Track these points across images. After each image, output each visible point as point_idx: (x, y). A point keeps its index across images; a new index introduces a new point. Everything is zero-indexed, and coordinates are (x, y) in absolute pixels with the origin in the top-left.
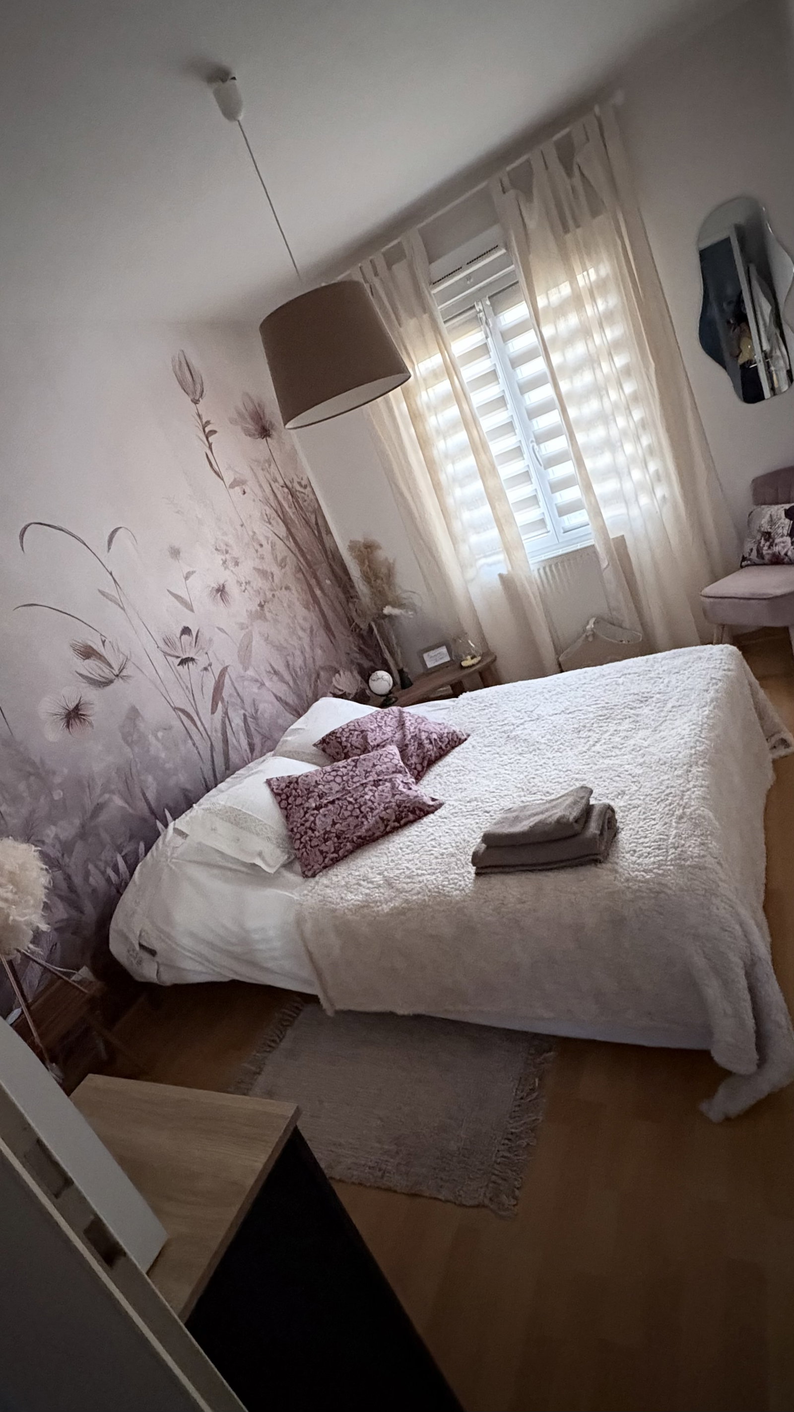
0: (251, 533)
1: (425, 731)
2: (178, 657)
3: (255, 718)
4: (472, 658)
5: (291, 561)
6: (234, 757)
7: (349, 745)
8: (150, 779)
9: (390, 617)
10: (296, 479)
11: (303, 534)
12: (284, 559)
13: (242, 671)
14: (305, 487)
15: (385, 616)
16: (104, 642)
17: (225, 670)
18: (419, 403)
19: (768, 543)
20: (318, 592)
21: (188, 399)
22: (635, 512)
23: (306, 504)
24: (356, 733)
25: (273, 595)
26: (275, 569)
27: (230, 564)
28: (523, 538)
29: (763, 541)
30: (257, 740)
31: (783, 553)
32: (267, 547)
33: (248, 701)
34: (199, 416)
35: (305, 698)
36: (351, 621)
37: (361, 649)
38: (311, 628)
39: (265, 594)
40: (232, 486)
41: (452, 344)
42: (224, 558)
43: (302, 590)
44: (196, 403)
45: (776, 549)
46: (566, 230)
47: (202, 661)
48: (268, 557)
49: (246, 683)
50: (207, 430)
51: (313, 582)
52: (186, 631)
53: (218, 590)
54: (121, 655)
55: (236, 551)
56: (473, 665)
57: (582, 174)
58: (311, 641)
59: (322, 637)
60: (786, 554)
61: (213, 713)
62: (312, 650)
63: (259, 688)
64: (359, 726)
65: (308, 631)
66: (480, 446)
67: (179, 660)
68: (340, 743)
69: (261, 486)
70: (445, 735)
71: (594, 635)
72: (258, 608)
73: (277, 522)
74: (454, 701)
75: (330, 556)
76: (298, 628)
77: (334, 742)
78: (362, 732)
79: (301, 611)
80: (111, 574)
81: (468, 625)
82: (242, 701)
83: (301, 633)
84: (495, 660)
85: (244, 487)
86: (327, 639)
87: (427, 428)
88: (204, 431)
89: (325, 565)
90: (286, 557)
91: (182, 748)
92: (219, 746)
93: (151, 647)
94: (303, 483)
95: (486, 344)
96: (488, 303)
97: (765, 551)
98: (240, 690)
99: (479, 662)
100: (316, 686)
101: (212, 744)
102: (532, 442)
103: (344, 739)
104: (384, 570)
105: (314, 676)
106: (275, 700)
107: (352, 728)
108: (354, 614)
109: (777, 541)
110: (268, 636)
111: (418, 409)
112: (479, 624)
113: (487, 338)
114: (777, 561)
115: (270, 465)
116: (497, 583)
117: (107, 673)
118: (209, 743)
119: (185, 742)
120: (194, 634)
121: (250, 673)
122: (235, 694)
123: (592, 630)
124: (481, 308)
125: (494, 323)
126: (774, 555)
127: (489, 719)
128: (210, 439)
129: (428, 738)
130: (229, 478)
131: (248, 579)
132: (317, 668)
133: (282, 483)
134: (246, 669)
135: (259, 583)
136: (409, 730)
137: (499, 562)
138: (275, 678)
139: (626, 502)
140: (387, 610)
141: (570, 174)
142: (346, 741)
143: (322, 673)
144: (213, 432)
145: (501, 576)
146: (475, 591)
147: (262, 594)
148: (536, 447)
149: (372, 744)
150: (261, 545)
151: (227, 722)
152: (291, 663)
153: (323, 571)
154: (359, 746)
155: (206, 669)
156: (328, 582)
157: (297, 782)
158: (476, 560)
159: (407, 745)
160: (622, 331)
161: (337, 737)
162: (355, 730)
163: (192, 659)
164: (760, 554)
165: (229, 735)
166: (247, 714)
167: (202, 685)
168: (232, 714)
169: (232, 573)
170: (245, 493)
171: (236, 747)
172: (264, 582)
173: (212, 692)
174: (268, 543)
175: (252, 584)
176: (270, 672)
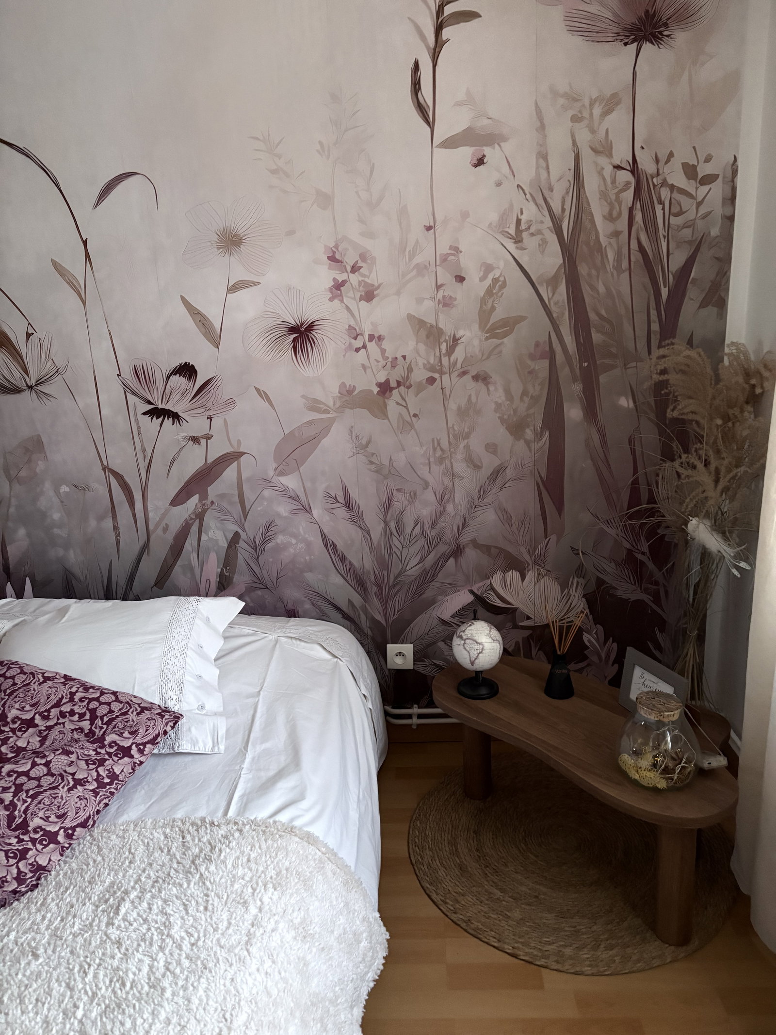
0: (445, 250)
2: (149, 403)
6: (182, 575)
12: (508, 325)
13: (271, 473)
16: (29, 335)
17: (235, 455)
20: (574, 413)
27: (351, 293)
32: (476, 285)
33: (257, 519)
38: (497, 473)
39: (410, 369)
40: (450, 143)
42: (341, 278)
43: (525, 393)
48: (467, 307)
50: (449, 9)
52: (187, 370)
53: (293, 329)
54: (50, 363)
55: (381, 274)
62: (475, 507)
63: (294, 512)
65: (486, 472)
67: (151, 407)
72: (376, 390)
79: (492, 430)
80: (85, 243)
85: (486, 149)
92: (160, 550)
93: (107, 371)
94: (707, 168)
98: (250, 497)
117: (16, 376)
120: (200, 381)
133: (624, 158)
134: (282, 474)
135: (406, 346)
155: (195, 440)
163: (175, 417)
165: (187, 546)
166: (243, 535)
167: (174, 460)
168: (210, 520)
169: (348, 308)
170: (480, 162)
171: (191, 568)
172: (422, 347)
173: (187, 478)
174: (482, 279)
175: (385, 344)
176: (336, 498)
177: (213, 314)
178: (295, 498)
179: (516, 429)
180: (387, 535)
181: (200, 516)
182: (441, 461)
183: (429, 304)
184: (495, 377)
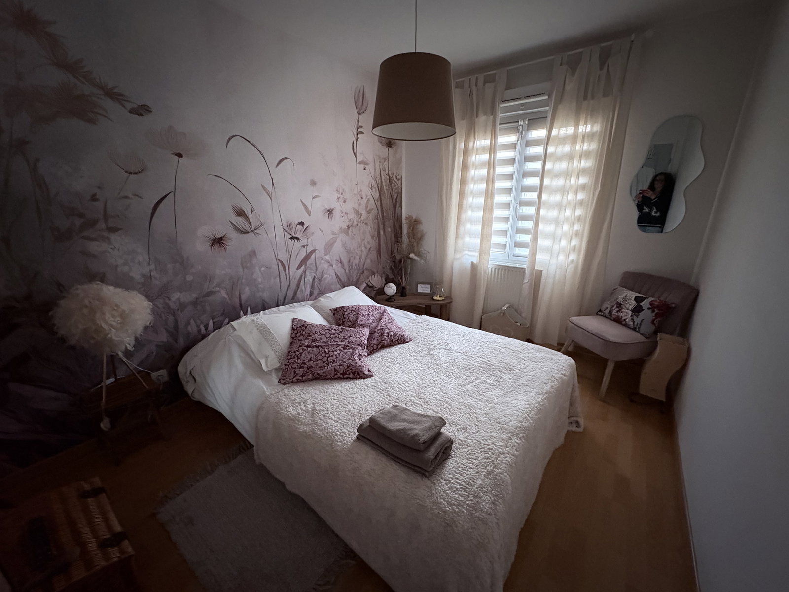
0: (359, 190)
1: (388, 329)
2: (291, 235)
3: (320, 280)
4: (440, 297)
5: (375, 212)
6: (299, 295)
7: (347, 318)
8: (247, 289)
9: (412, 259)
10: (395, 174)
11: (387, 202)
12: (371, 210)
13: (323, 255)
14: (399, 180)
15: (409, 258)
16: (252, 211)
17: (314, 251)
18: (469, 160)
19: (618, 309)
20: (382, 233)
21: (355, 111)
22: (554, 261)
23: (395, 188)
24: (354, 313)
25: (357, 225)
26: (364, 212)
27: (341, 200)
28: (491, 249)
29: (615, 307)
30: (316, 292)
31: (623, 318)
32: (365, 200)
33: (319, 271)
34: (358, 121)
35: (351, 280)
36: (392, 252)
37: (391, 268)
38: (370, 249)
39: (353, 222)
40: (359, 163)
41: (499, 137)
42: (339, 196)
43: (374, 228)
44: (359, 115)
45: (621, 314)
46: (585, 98)
47: (304, 241)
48: (363, 205)
49: (322, 261)
50: (359, 130)
51: (381, 227)
52: (302, 224)
53: (328, 211)
54: (259, 222)
55: (347, 196)
56: (438, 301)
57: (608, 71)
58: (368, 254)
59: (374, 255)
60: (625, 320)
61: (297, 269)
62: (366, 259)
63: (328, 267)
64: (358, 310)
65: (368, 249)
66: (490, 194)
67: (291, 236)
68: (344, 315)
69: (375, 169)
70: (398, 335)
71: (504, 314)
72: (346, 228)
73: (376, 191)
74: (416, 317)
75: (396, 217)
76: (363, 245)
77: (340, 313)
78: (358, 314)
79: (368, 238)
80: (272, 179)
81: (446, 279)
82: (317, 270)
83: (363, 248)
84: (451, 302)
85: (366, 166)
86: (376, 256)
87: (468, 175)
88: (357, 130)
89: (391, 221)
90: (372, 209)
91: (272, 280)
92: (293, 286)
93: (278, 224)
94: (398, 177)
95: (516, 143)
96: (527, 122)
97: (614, 312)
98: (318, 263)
99: (443, 300)
100: (359, 277)
101: (289, 286)
102: (517, 203)
103: (346, 313)
104: (419, 235)
105: (360, 272)
106: (334, 275)
107: (354, 309)
108: (396, 251)
109: (623, 310)
110: (345, 243)
111: (467, 163)
112: (451, 281)
113: (518, 141)
114: (618, 320)
115: (384, 162)
116: (469, 265)
117: (247, 228)
118: (288, 283)
119: (275, 278)
120: (305, 226)
121: (328, 257)
122: (314, 265)
123: (505, 310)
124: (522, 124)
125: (525, 134)
126: (618, 316)
127: (425, 336)
128: (359, 135)
129: (387, 333)
130: (360, 159)
131: (348, 212)
132: (365, 268)
133: (387, 172)
134: (326, 255)
135: (352, 215)
136: (381, 324)
137: (474, 256)
138: (340, 265)
139: (551, 255)
140: (412, 255)
141: (601, 69)
142: (347, 315)
143: (365, 272)
144: (362, 133)
145: (472, 263)
146: (456, 265)
147: (351, 223)
148: (518, 206)
149: (358, 322)
150: (362, 198)
151: (303, 277)
152: (351, 261)
153: (390, 223)
154: (352, 321)
155: (304, 246)
156: (389, 230)
157: (306, 327)
158: (464, 250)
159: (375, 332)
160: (591, 165)
161: (343, 311)
162: (354, 311)
163: (298, 239)
164: (610, 312)
165: (301, 283)
166: (316, 277)
167: (298, 254)
168: (308, 274)
169: (340, 205)
170: (365, 169)
171: (302, 291)
172: (356, 216)
173: (302, 259)
174: (366, 198)
175: (348, 215)
176: (338, 261)
177: (309, 206)
178: (329, 262)
179: (372, 237)
180: (349, 270)
181: (305, 272)
182: (359, 247)
183: (357, 205)
184: (369, 224)
